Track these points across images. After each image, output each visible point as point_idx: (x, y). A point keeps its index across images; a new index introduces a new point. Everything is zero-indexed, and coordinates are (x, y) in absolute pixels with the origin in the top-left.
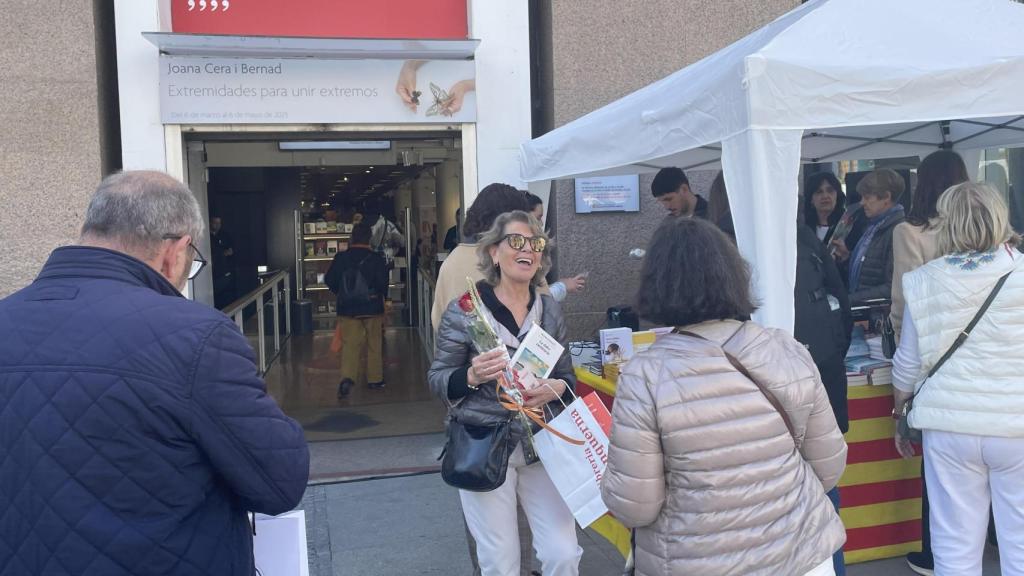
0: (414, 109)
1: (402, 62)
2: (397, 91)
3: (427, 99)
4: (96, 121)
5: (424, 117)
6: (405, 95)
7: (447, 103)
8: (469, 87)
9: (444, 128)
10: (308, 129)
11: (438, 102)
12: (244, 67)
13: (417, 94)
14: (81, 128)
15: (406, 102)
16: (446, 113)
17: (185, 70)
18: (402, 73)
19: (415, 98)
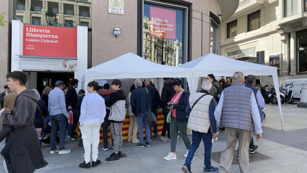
0: (65, 68)
1: (63, 60)
2: (63, 65)
3: (68, 66)
4: (7, 68)
5: (67, 69)
6: (64, 65)
7: (72, 67)
8: (76, 64)
9: (71, 71)
10: (46, 71)
11: (70, 67)
12: (34, 60)
13: (66, 65)
14: (4, 69)
15: (64, 67)
16: (71, 69)
17: (24, 60)
18: (64, 61)
19: (66, 66)
